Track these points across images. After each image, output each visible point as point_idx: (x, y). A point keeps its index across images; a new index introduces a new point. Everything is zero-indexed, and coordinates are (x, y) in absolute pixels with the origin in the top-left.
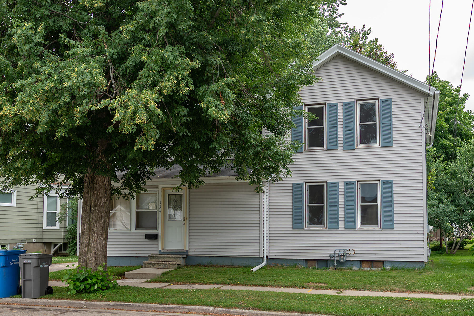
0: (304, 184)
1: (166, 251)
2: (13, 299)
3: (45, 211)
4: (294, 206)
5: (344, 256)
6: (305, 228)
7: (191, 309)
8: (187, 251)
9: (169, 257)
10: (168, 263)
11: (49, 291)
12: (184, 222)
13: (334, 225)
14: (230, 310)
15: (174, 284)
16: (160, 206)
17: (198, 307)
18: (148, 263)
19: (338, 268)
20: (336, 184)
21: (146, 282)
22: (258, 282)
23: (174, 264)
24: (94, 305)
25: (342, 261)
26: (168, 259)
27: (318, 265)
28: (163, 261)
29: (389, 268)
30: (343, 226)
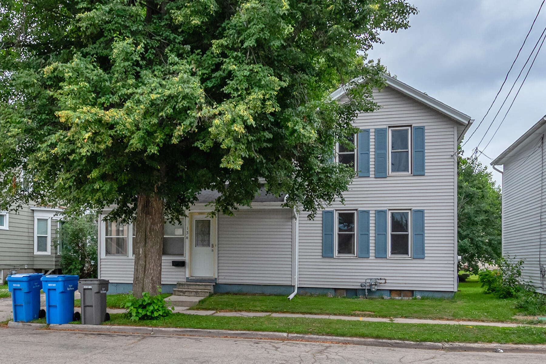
0: (335, 211)
1: (194, 278)
2: (74, 325)
3: (36, 235)
4: (324, 234)
5: (376, 285)
6: (335, 257)
7: (265, 335)
8: (216, 279)
9: (199, 285)
10: (200, 291)
11: (107, 318)
12: (213, 249)
13: (364, 254)
14: (304, 336)
15: (220, 312)
16: (187, 232)
17: (271, 333)
18: (178, 291)
19: (369, 296)
20: (368, 212)
21: (187, 310)
22: (304, 310)
23: (206, 292)
24: (162, 331)
25: (374, 290)
26: (197, 287)
27: (346, 294)
28: (192, 288)
29: (419, 297)
30: (374, 255)
